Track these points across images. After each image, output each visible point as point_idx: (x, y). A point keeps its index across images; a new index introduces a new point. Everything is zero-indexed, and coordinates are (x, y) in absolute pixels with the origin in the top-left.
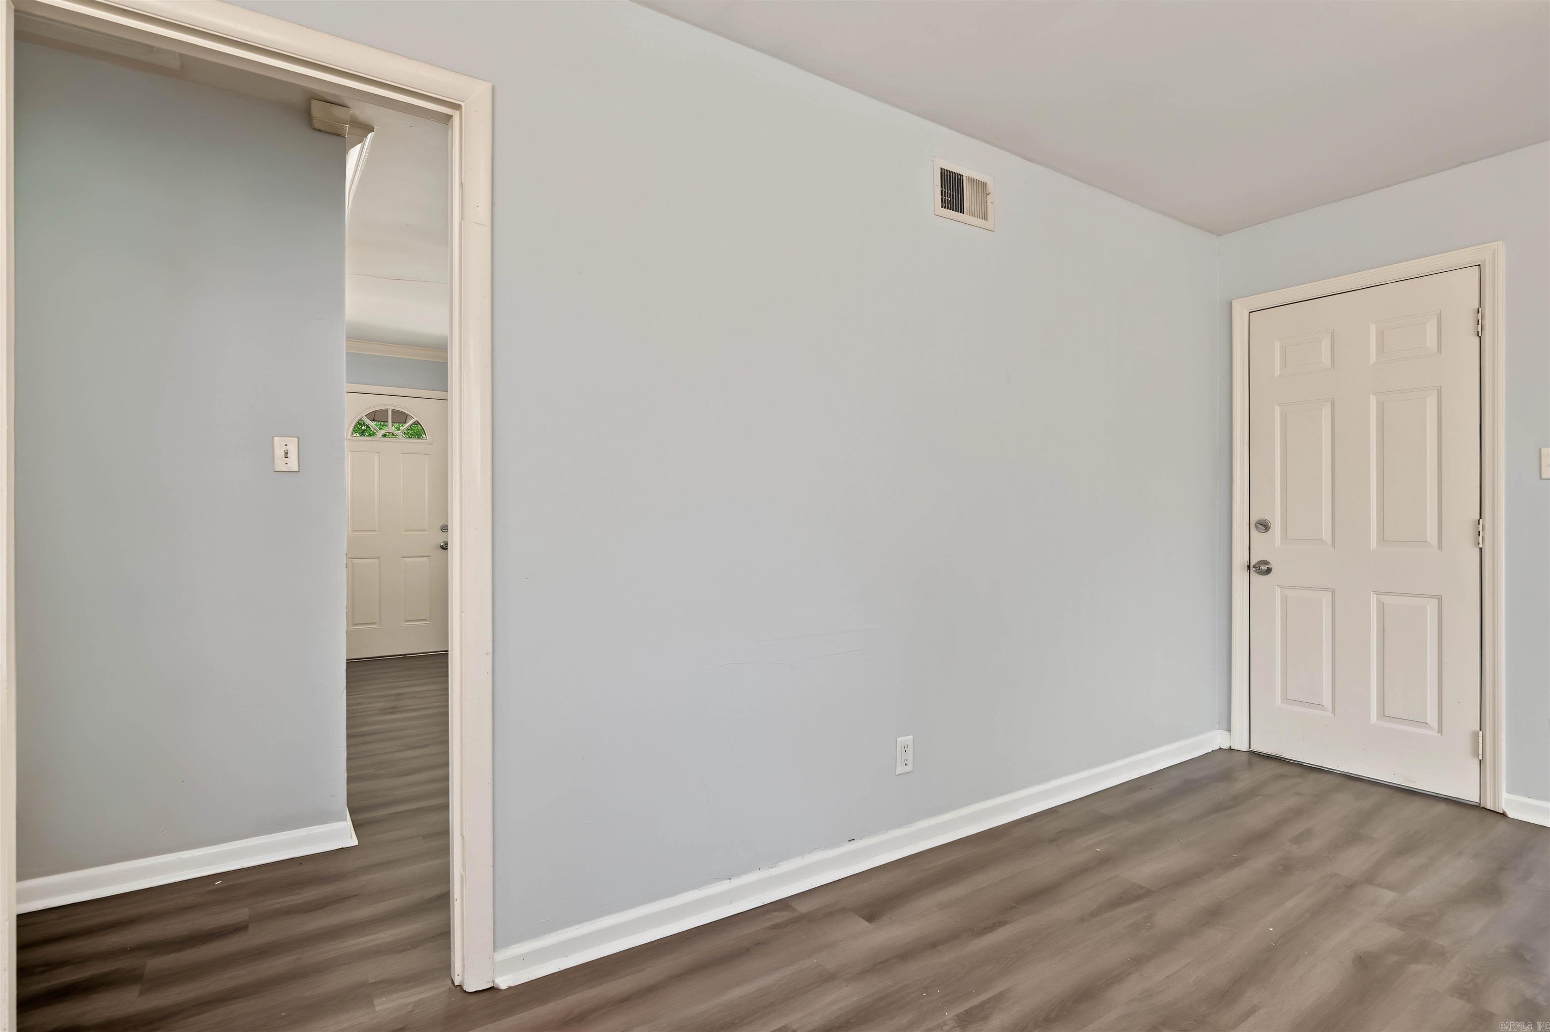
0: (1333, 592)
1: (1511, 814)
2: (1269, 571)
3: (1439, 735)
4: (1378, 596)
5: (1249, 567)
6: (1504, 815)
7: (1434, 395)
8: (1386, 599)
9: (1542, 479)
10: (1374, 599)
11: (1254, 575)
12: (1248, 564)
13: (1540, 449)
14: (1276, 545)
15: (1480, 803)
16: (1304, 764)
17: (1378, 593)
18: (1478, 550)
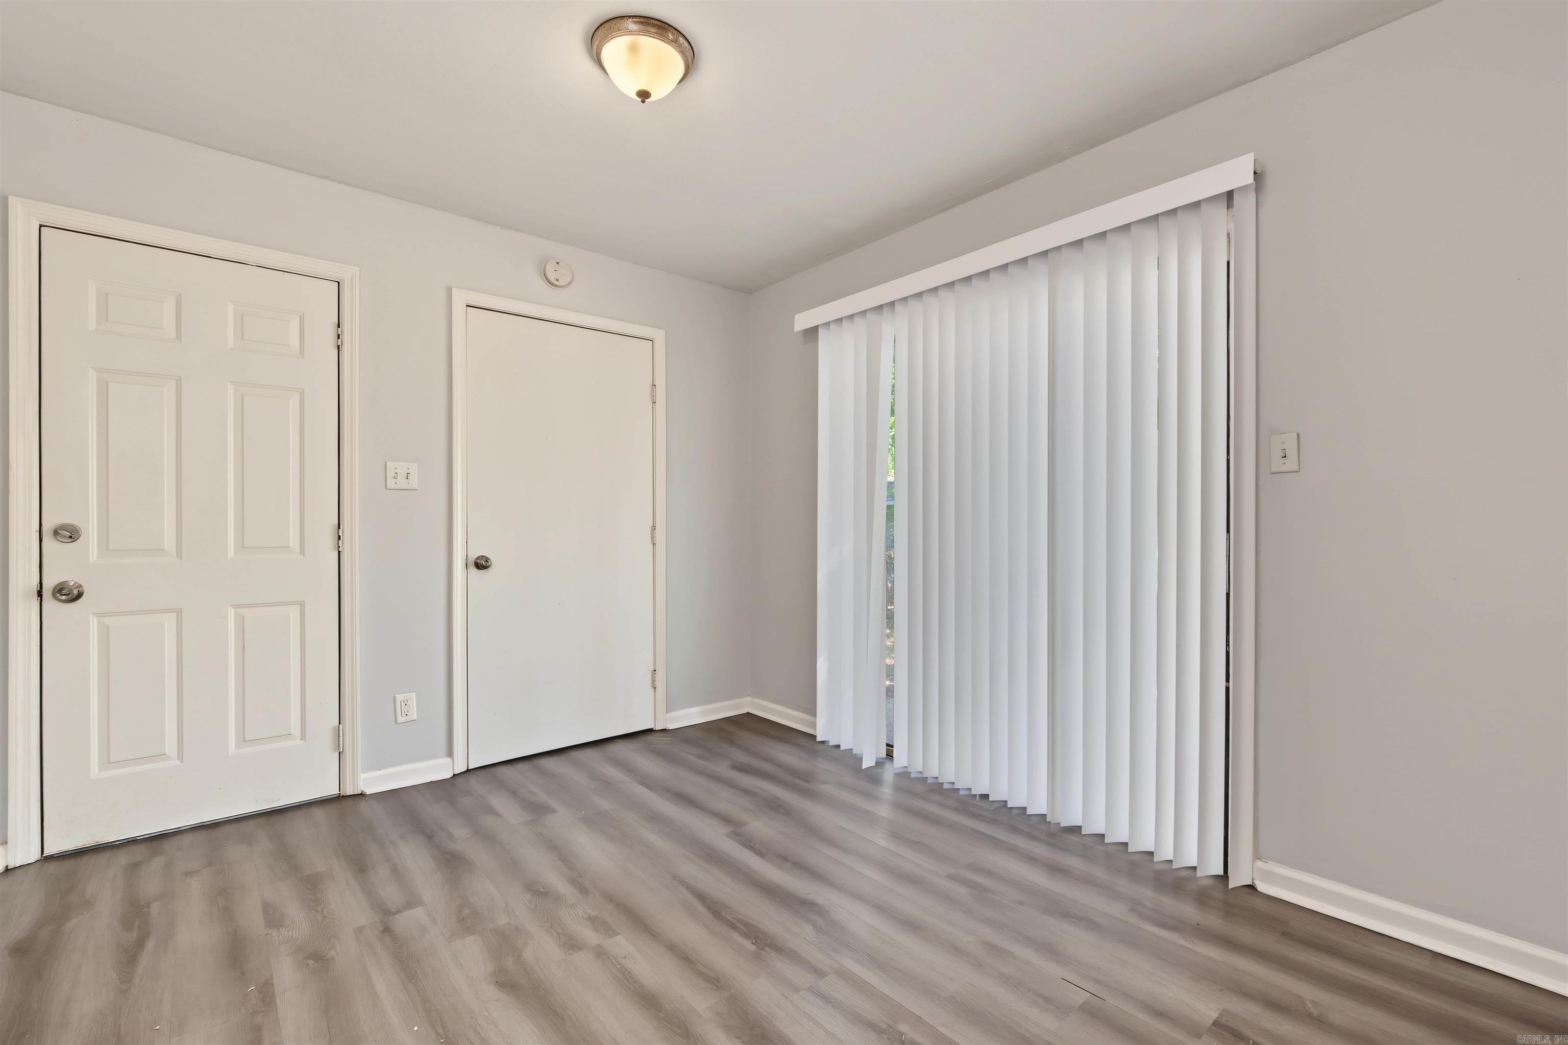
0: (179, 612)
1: (369, 791)
2: (80, 595)
3: (302, 742)
4: (237, 609)
5: (40, 594)
6: (362, 795)
7: (297, 395)
8: (242, 611)
9: (386, 489)
10: (231, 612)
11: (50, 604)
12: (39, 589)
13: (386, 463)
14: (91, 560)
15: (340, 794)
16: (138, 838)
17: (235, 607)
18: (337, 552)
